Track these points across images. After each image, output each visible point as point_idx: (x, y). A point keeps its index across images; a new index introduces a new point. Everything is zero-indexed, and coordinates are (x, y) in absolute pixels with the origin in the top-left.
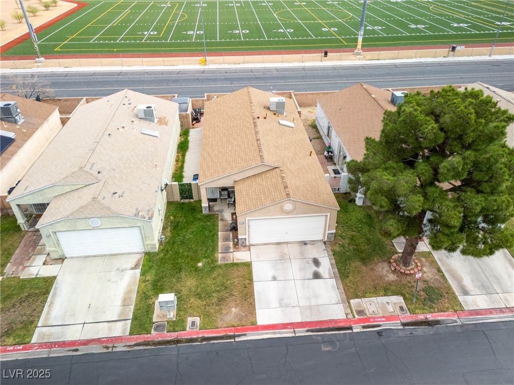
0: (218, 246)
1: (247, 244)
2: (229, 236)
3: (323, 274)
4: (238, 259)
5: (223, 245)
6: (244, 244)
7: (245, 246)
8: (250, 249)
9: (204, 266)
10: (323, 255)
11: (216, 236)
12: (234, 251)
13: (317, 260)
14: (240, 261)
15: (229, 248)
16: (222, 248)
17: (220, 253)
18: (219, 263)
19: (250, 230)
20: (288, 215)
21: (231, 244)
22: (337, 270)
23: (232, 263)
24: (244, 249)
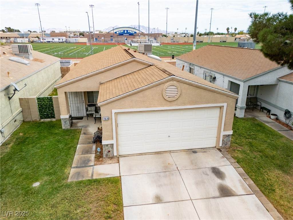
0: (73, 159)
1: (115, 154)
2: (91, 148)
3: (234, 189)
4: (100, 174)
5: (81, 158)
6: (110, 155)
7: (112, 158)
8: (119, 160)
9: (42, 186)
10: (223, 164)
11: (72, 149)
12: (95, 165)
13: (218, 169)
14: (102, 177)
15: (89, 160)
16: (78, 161)
17: (74, 168)
18: (69, 180)
19: (119, 132)
20: (171, 106)
21: (93, 156)
22: (252, 182)
23: (89, 180)
24: (110, 162)
